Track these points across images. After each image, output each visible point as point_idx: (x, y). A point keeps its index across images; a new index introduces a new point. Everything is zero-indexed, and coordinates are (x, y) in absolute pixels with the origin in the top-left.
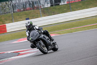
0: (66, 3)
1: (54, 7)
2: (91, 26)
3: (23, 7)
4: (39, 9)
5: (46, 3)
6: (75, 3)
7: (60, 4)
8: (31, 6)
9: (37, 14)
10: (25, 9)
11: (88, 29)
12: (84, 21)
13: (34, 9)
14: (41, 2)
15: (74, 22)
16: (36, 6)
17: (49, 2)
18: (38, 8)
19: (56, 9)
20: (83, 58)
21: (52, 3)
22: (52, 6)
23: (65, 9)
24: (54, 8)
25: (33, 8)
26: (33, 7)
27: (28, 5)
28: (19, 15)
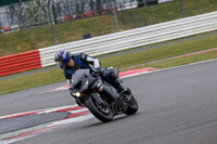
1: (145, 7)
3: (77, 10)
4: (112, 14)
8: (95, 7)
9: (109, 24)
10: (80, 14)
13: (100, 14)
15: (192, 41)
16: (105, 6)
18: (109, 12)
19: (150, 12)
22: (140, 6)
23: (170, 13)
24: (145, 11)
25: (100, 12)
26: (98, 9)
27: (87, 5)
28: (67, 29)
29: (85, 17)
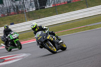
0: (51, 6)
1: (39, 10)
2: (78, 29)
3: (7, 12)
4: (24, 13)
5: (31, 7)
6: (61, 5)
7: (46, 7)
8: (16, 10)
9: (22, 18)
10: (9, 13)
11: (76, 32)
12: (70, 24)
14: (26, 6)
15: (61, 26)
16: (20, 10)
17: (34, 6)
18: (22, 12)
19: (41, 12)
20: (71, 62)
21: (37, 7)
22: (37, 9)
23: (51, 13)
24: (39, 12)
25: (18, 12)
26: (17, 11)
27: (12, 9)
28: (3, 20)
29: (11, 15)
